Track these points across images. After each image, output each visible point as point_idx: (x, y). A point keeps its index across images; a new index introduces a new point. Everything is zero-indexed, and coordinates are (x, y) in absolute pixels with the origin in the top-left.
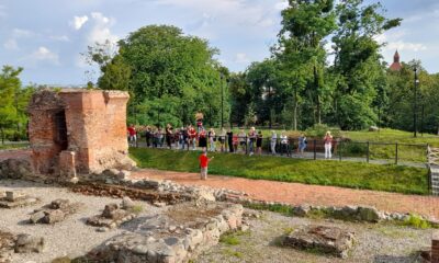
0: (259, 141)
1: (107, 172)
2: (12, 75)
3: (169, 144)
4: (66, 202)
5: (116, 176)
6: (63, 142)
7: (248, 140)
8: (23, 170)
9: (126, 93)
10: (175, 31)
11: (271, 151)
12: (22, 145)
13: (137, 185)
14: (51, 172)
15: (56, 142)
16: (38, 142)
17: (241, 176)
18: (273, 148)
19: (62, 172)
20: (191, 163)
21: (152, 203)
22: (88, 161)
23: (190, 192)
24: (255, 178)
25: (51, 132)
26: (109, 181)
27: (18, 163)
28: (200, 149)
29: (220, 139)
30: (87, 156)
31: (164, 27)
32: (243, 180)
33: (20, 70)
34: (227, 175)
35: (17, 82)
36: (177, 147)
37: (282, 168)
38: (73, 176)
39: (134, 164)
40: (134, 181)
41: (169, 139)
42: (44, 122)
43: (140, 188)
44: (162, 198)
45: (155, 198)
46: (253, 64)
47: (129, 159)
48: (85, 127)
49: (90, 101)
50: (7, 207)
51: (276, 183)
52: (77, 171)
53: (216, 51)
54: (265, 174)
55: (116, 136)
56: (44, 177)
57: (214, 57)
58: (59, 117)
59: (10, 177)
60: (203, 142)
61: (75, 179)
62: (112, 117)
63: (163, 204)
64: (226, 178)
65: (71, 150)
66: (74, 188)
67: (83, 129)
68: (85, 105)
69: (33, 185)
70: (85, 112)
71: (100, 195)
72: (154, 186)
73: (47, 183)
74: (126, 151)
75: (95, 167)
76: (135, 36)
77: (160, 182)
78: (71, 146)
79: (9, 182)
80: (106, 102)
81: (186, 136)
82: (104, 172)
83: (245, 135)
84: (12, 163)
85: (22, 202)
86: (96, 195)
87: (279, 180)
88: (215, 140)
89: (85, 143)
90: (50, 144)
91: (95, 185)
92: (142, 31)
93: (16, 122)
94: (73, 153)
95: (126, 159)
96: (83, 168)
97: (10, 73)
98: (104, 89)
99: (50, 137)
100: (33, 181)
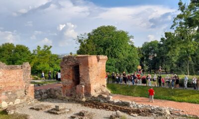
0: (177, 81)
1: (100, 96)
2: (48, 49)
3: (125, 82)
4: (87, 112)
5: (105, 98)
6: (77, 80)
7: (171, 81)
8: (57, 94)
9: (106, 56)
10: (113, 28)
11: (184, 86)
12: (53, 82)
13: (118, 103)
14: (71, 95)
15: (73, 80)
16: (65, 81)
17: (171, 100)
18: (186, 85)
19: (77, 96)
20: (139, 92)
21: (130, 114)
22: (90, 90)
23: (161, 110)
24: (180, 102)
25: (71, 76)
26: (102, 101)
27: (55, 91)
28: (143, 85)
29: (153, 80)
30: (90, 88)
31: (109, 26)
32: (173, 102)
33: (51, 47)
34: (163, 99)
35: (49, 52)
36: (130, 83)
37: (193, 96)
38: (83, 98)
39: (110, 92)
40: (115, 101)
41: (125, 80)
42: (69, 71)
43: (119, 105)
44: (134, 112)
45: (130, 111)
46: (145, 43)
47: (107, 89)
48: (90, 73)
49: (92, 61)
50: (57, 114)
51: (194, 104)
52: (85, 96)
53: (132, 37)
54: (185, 99)
55: (101, 78)
56: (68, 98)
57: (131, 40)
58: (76, 69)
59: (51, 97)
60: (144, 81)
61: (84, 99)
62: (100, 68)
63: (136, 115)
64: (163, 101)
65: (82, 84)
66: (84, 104)
67: (88, 74)
68: (90, 63)
69: (63, 102)
70: (89, 66)
71: (99, 108)
72: (127, 104)
73: (69, 101)
74: (106, 85)
75: (94, 94)
76: (95, 31)
77: (130, 102)
78: (81, 83)
79: (51, 100)
80: (98, 61)
81: (135, 78)
82: (99, 96)
83: (169, 78)
84: (52, 90)
85: (63, 111)
86: (97, 108)
87: (195, 103)
88: (151, 80)
89: (89, 81)
90: (71, 82)
91: (96, 103)
92: (99, 29)
93: (49, 71)
94: (83, 86)
95: (106, 89)
96: (88, 94)
97: (46, 48)
98: (98, 55)
99: (71, 78)
100: (62, 100)
